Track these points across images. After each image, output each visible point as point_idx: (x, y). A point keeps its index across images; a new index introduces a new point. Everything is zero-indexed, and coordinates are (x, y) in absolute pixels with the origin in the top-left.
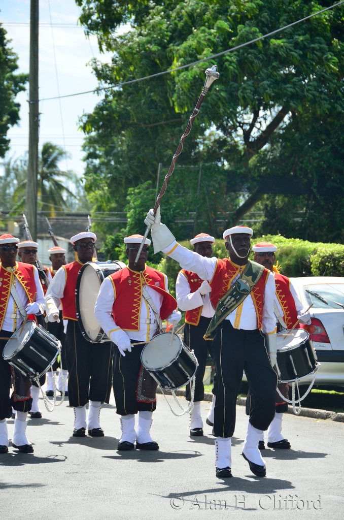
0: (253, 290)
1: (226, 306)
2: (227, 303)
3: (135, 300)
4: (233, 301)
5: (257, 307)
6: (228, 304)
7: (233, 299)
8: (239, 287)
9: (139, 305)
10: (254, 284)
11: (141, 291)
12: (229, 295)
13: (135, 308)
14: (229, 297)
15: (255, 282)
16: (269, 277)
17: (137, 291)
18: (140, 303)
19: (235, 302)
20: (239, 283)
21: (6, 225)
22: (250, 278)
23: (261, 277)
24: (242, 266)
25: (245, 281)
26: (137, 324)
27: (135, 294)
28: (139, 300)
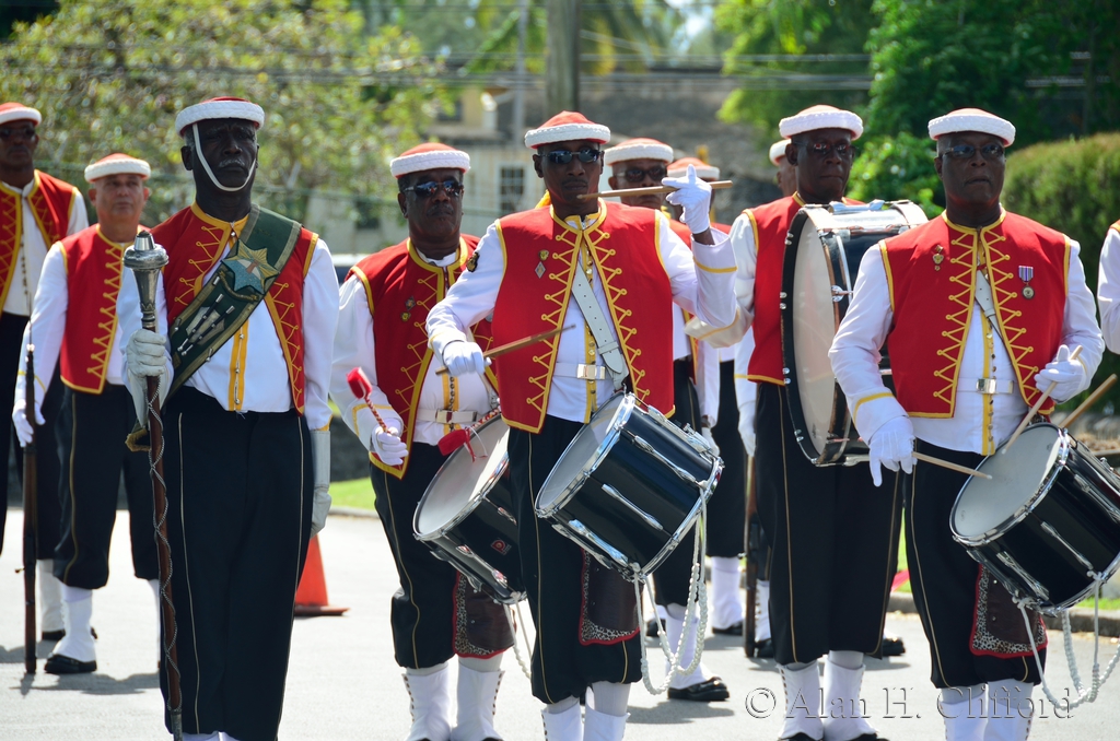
0: (273, 289)
1: (194, 338)
2: (197, 328)
3: (949, 317)
4: (217, 322)
5: (285, 342)
6: (202, 330)
7: (215, 316)
8: (232, 281)
9: (960, 335)
10: (275, 272)
11: (972, 287)
12: (204, 305)
13: (948, 342)
14: (203, 311)
15: (278, 265)
16: (316, 254)
17: (957, 288)
18: (966, 326)
19: (221, 325)
20: (230, 269)
21: (458, 104)
22: (261, 254)
23: (292, 254)
24: (233, 224)
25: (246, 264)
26: (948, 394)
27: (952, 298)
28: (963, 318)
